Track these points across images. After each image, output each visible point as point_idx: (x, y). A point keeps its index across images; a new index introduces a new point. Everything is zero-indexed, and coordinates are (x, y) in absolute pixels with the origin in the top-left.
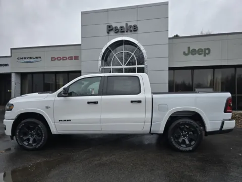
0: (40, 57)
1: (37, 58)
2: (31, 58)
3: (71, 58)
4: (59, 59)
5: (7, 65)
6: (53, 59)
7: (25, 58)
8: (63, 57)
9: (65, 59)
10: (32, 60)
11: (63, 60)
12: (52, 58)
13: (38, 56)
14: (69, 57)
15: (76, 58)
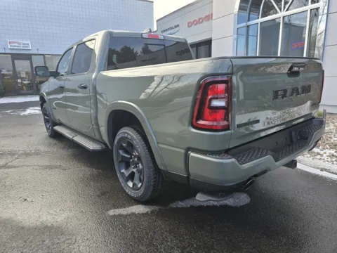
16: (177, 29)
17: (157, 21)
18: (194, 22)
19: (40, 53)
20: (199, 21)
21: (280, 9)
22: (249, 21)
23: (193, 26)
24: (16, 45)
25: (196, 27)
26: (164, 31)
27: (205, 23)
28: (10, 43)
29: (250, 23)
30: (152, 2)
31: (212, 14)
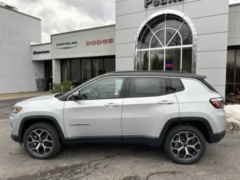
0: (76, 43)
1: (73, 43)
2: (68, 44)
3: (105, 42)
4: (94, 43)
5: (48, 52)
6: (88, 44)
7: (63, 44)
8: (98, 41)
9: (99, 42)
10: (69, 46)
11: (98, 44)
12: (87, 42)
13: (74, 41)
14: (103, 41)
15: (111, 41)
16: (75, 45)
17: (52, 36)
18: (92, 42)
23: (91, 45)
25: (94, 46)
26: (60, 44)
29: (142, 50)
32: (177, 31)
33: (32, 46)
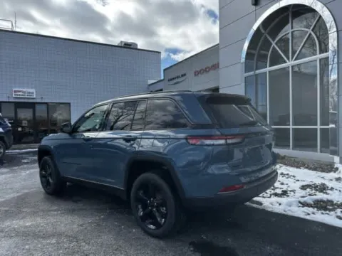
0: (185, 74)
1: (182, 76)
2: (178, 77)
3: (214, 67)
4: (202, 71)
6: (197, 74)
7: (174, 79)
8: (206, 68)
11: (206, 71)
12: (195, 73)
13: (183, 73)
14: (212, 67)
16: (184, 77)
17: (164, 70)
18: (200, 71)
19: (43, 101)
20: (206, 70)
21: (288, 59)
22: (257, 69)
23: (200, 75)
24: (20, 93)
25: (203, 76)
26: (171, 80)
27: (212, 72)
28: (15, 91)
29: (258, 72)
30: (160, 53)
31: (218, 64)
32: (310, 31)
33: (150, 85)
